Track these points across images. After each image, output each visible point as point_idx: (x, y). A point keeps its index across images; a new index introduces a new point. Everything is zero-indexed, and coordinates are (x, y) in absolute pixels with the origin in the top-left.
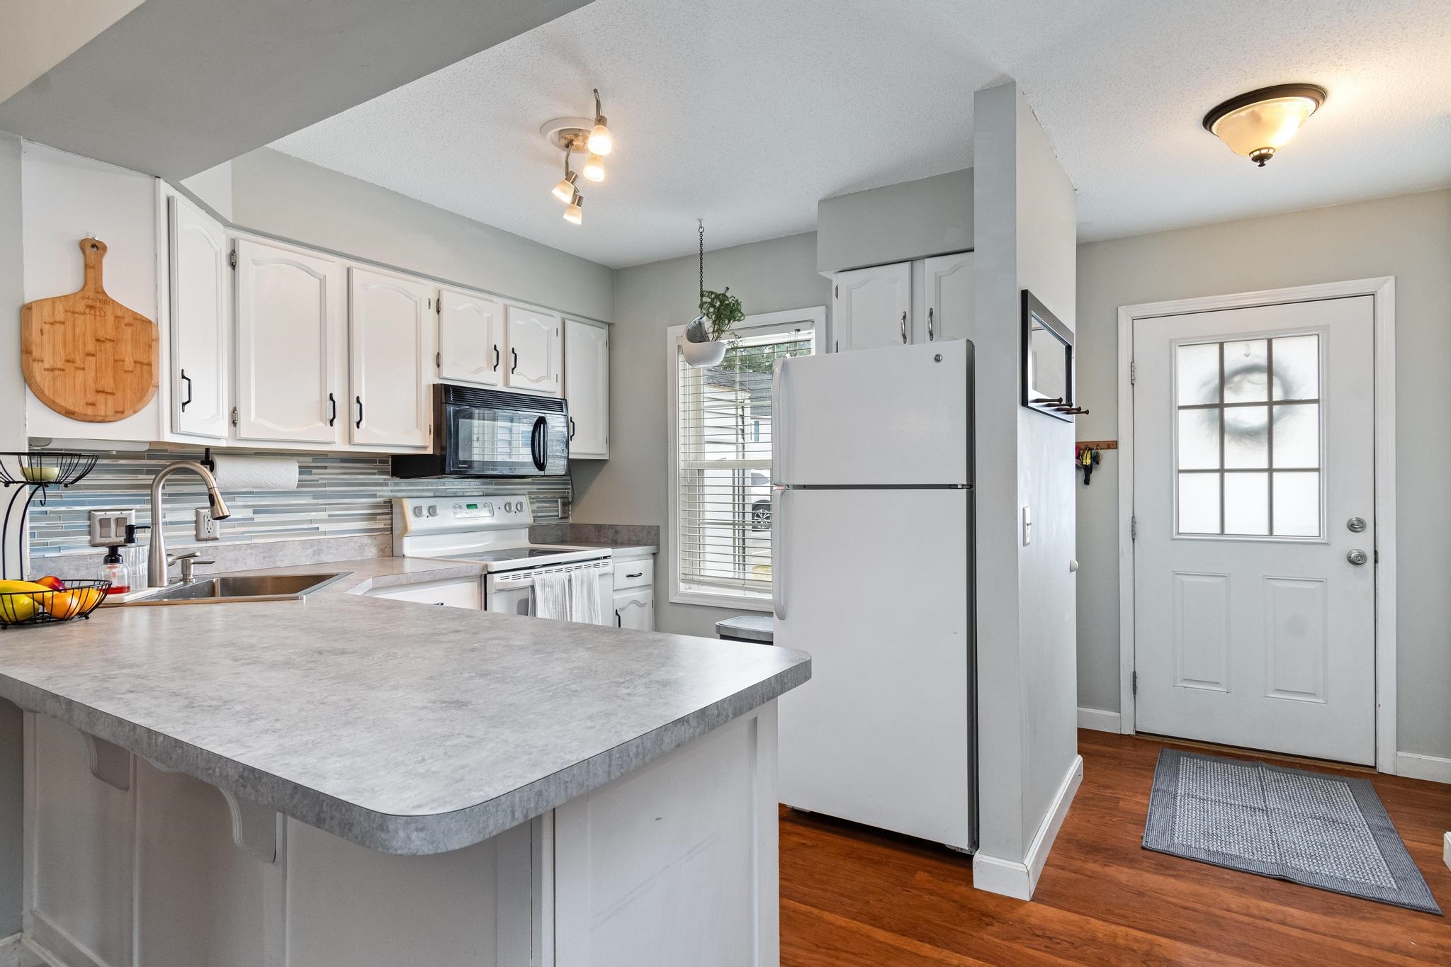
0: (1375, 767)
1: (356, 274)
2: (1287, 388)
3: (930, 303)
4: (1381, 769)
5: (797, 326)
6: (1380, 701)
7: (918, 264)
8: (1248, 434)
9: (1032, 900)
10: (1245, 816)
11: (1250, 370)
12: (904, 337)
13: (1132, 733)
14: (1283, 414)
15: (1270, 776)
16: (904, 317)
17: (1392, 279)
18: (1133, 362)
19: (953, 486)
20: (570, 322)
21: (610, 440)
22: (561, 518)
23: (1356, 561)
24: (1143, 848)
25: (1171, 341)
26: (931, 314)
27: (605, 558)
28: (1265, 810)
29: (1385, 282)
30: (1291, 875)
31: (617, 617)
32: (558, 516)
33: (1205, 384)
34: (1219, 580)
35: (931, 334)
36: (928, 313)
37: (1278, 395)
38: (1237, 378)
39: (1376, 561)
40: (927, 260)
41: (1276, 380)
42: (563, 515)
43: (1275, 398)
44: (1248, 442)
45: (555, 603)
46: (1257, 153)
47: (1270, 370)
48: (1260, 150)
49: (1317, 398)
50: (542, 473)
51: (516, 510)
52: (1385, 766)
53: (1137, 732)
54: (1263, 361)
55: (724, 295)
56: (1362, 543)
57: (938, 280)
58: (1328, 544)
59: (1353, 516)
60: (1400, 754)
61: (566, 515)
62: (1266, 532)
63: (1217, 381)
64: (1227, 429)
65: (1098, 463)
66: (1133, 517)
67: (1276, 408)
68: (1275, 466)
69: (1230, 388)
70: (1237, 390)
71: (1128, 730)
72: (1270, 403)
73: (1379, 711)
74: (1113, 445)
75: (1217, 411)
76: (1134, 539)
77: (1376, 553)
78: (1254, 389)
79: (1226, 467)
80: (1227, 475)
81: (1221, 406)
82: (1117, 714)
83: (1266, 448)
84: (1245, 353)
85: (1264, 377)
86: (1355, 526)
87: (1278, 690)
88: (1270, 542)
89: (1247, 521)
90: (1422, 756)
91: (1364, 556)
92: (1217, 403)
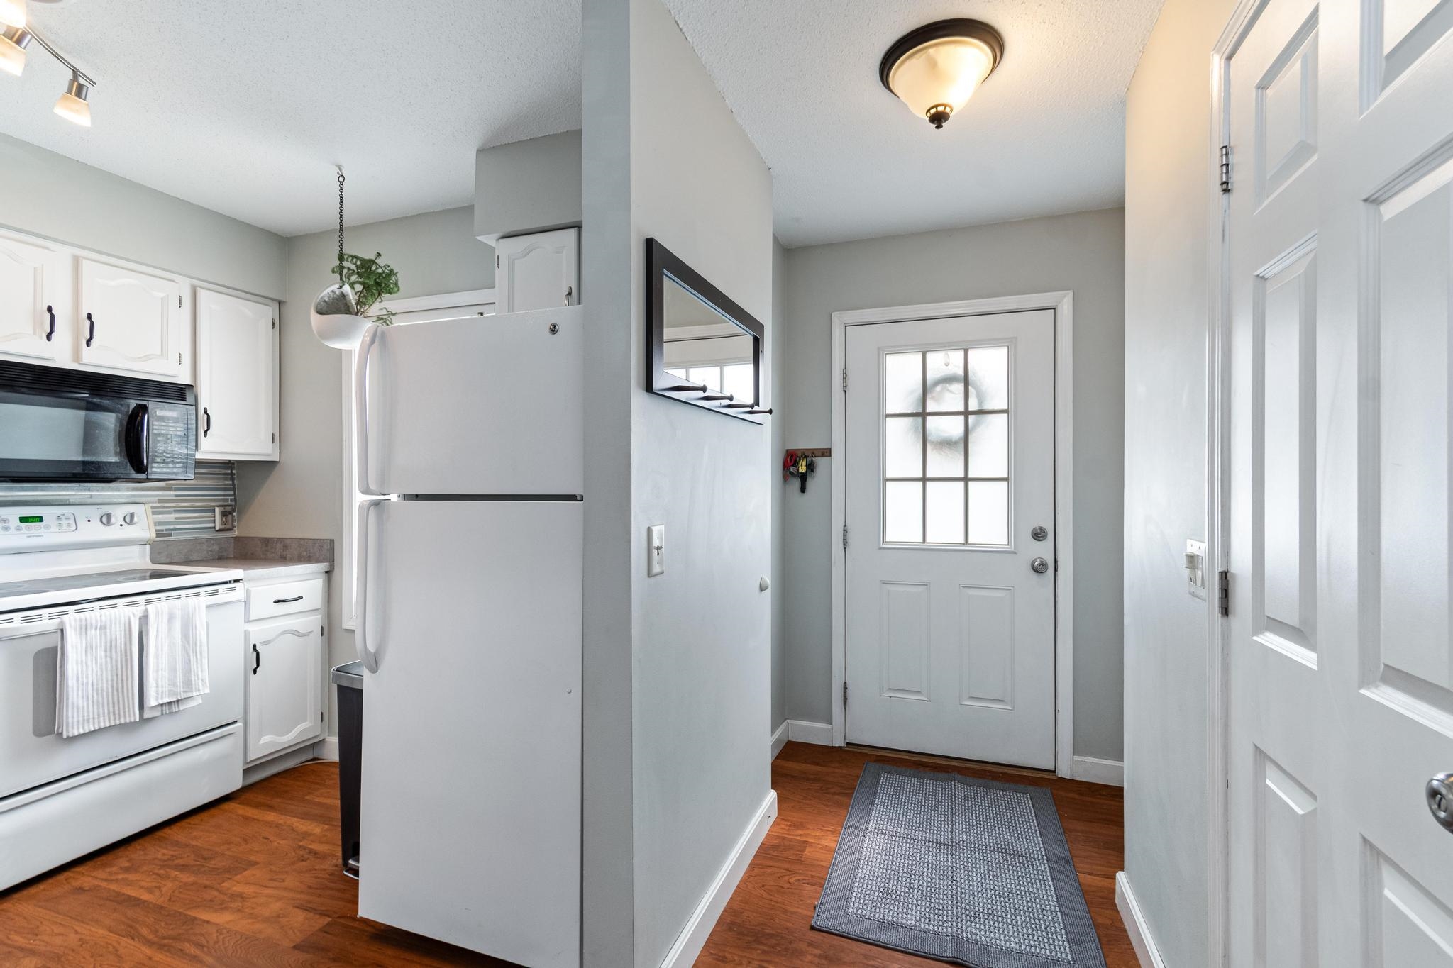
0: (1055, 772)
2: (981, 400)
4: (1060, 773)
6: (1059, 707)
8: (947, 443)
11: (949, 380)
13: (842, 744)
14: (977, 424)
15: (963, 791)
17: (1070, 293)
18: (845, 369)
20: (202, 290)
21: (280, 436)
22: (219, 530)
23: (1039, 569)
24: (812, 928)
25: (879, 349)
27: (236, 581)
28: (950, 845)
29: (1065, 296)
31: (255, 653)
32: (214, 528)
33: (910, 392)
34: (921, 589)
37: (973, 406)
38: (938, 388)
39: (1056, 570)
41: (971, 391)
42: (223, 527)
43: (971, 408)
44: (945, 451)
45: (110, 648)
46: (933, 111)
47: (966, 380)
48: (936, 106)
49: (1006, 408)
50: (142, 476)
51: (123, 523)
52: (1064, 771)
53: (847, 744)
54: (960, 371)
55: (373, 262)
56: (1043, 551)
58: (1014, 553)
59: (1038, 524)
60: (1076, 758)
61: (228, 526)
62: (963, 541)
63: (920, 391)
64: (929, 438)
65: (812, 471)
66: (845, 526)
67: (971, 418)
68: (970, 475)
69: (933, 398)
70: (937, 400)
71: (839, 742)
72: (966, 413)
73: (1059, 716)
74: (827, 453)
75: (920, 420)
76: (845, 549)
77: (1056, 561)
78: (952, 399)
79: (928, 476)
80: (928, 484)
81: (923, 415)
82: (830, 726)
83: (962, 458)
84: (944, 363)
85: (961, 387)
86: (1039, 535)
87: (972, 698)
88: (965, 551)
89: (945, 531)
90: (1096, 760)
91: (1045, 564)
92: (921, 411)
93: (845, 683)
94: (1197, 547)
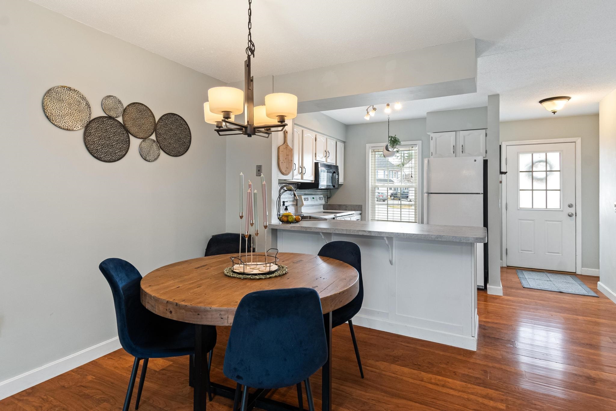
0: (576, 273)
1: (304, 132)
2: (551, 167)
3: (462, 143)
4: (577, 273)
5: (412, 146)
6: (577, 254)
7: (458, 133)
8: (540, 180)
9: (503, 296)
10: (546, 282)
11: (540, 161)
12: (454, 152)
14: (550, 174)
15: (548, 273)
16: (454, 147)
18: (506, 158)
19: (479, 194)
21: (344, 178)
23: (570, 215)
24: (524, 287)
25: (518, 153)
26: (462, 146)
28: (550, 281)
29: (579, 139)
30: (562, 291)
33: (528, 165)
34: (532, 221)
35: (462, 152)
36: (461, 146)
38: (536, 164)
39: (576, 216)
40: (461, 131)
41: (548, 165)
43: (548, 170)
44: (539, 182)
47: (546, 162)
48: (554, 110)
49: (559, 170)
50: (334, 188)
52: (579, 272)
53: (508, 266)
54: (544, 159)
55: (395, 137)
56: (572, 210)
57: (464, 137)
58: (562, 211)
59: (570, 203)
60: (582, 268)
61: (327, 201)
62: (545, 208)
63: (531, 164)
64: (534, 178)
66: (506, 203)
67: (548, 172)
69: (535, 167)
70: (537, 167)
71: (505, 265)
72: (546, 171)
73: (577, 257)
74: (500, 182)
75: (531, 173)
76: (506, 209)
77: (576, 213)
78: (542, 167)
79: (533, 189)
80: (534, 191)
82: (502, 261)
83: (545, 184)
84: (539, 157)
85: (545, 164)
86: (570, 206)
87: (549, 252)
88: (547, 211)
89: (540, 204)
90: (588, 269)
91: (573, 214)
92: (531, 170)
93: (507, 249)
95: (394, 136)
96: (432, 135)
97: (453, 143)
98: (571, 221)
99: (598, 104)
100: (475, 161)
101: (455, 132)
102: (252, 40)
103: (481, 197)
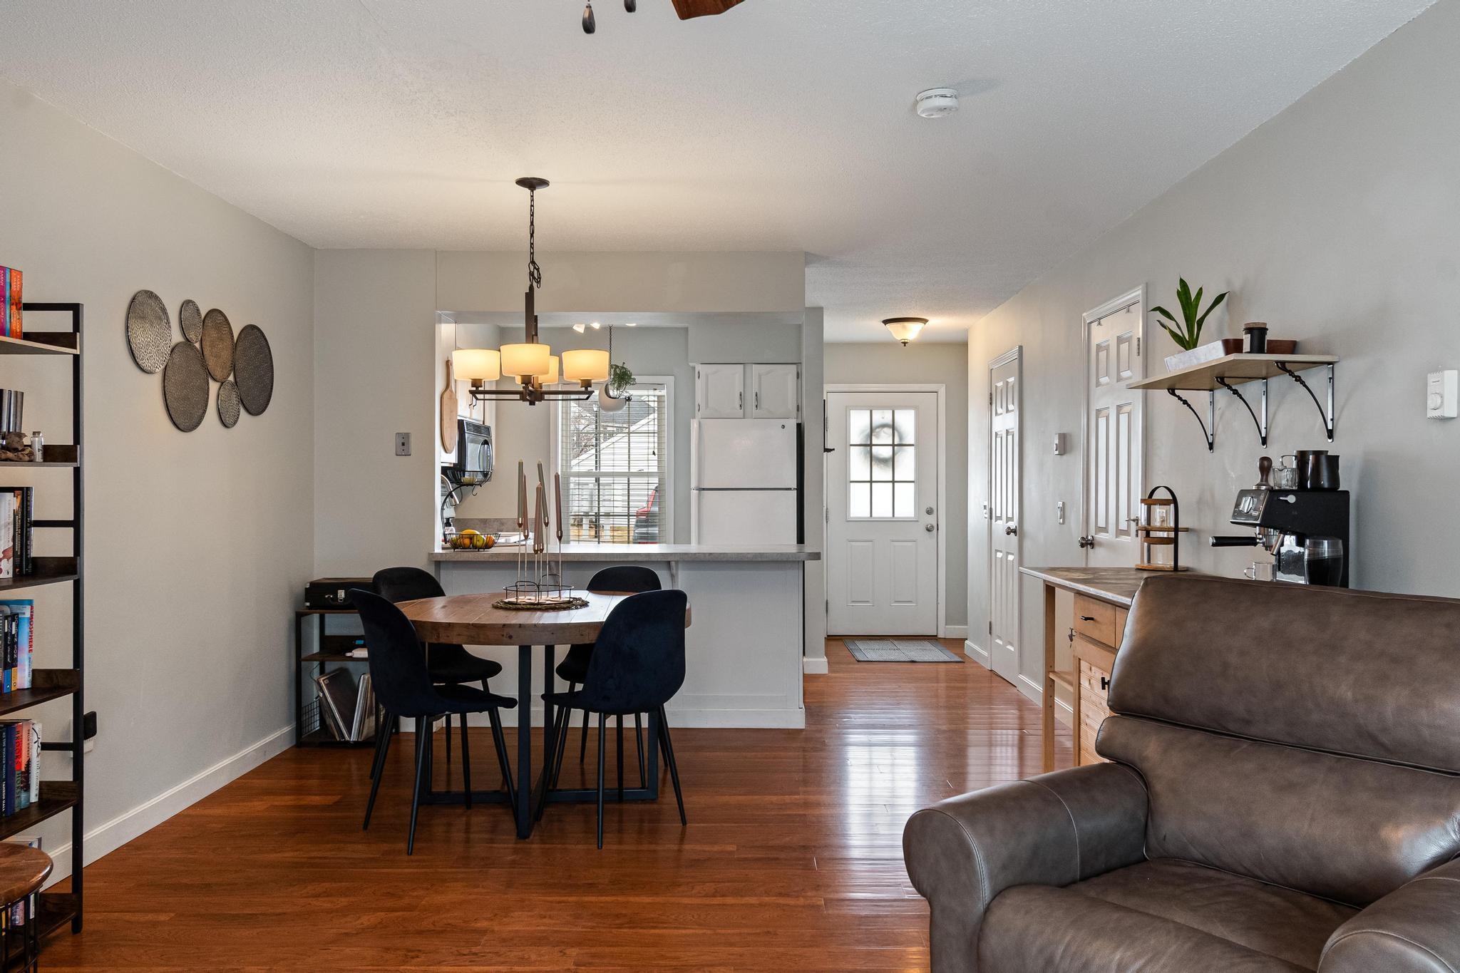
0: (936, 636)
2: (901, 438)
3: (755, 389)
5: (655, 387)
6: (939, 601)
7: (748, 367)
8: (883, 461)
9: (829, 673)
10: (892, 651)
11: (884, 426)
12: (741, 407)
14: (899, 451)
15: (895, 640)
16: (741, 395)
17: (944, 384)
19: (790, 489)
23: (929, 530)
24: (857, 660)
25: (846, 407)
26: (756, 395)
28: (898, 649)
29: (942, 386)
30: (914, 660)
33: (863, 432)
34: (870, 544)
35: (757, 407)
36: (754, 395)
38: (877, 430)
39: (938, 530)
40: (754, 365)
41: (896, 433)
43: (896, 442)
44: (882, 465)
47: (893, 427)
48: (904, 340)
49: (914, 444)
52: (941, 635)
53: (829, 635)
54: (890, 421)
55: (623, 367)
56: (931, 520)
57: (760, 376)
58: (918, 521)
59: (929, 505)
60: (946, 628)
62: (891, 515)
63: (869, 430)
64: (873, 458)
66: (827, 509)
67: (896, 447)
68: (895, 480)
69: (876, 436)
70: (878, 437)
72: (893, 445)
73: (939, 605)
75: (869, 448)
76: (827, 522)
77: (937, 524)
78: (886, 436)
79: (873, 480)
80: (873, 484)
81: (871, 445)
83: (891, 469)
84: (882, 417)
85: (891, 430)
86: (929, 512)
87: (896, 601)
88: (893, 521)
89: (882, 510)
90: (955, 627)
91: (933, 527)
92: (869, 443)
93: (827, 600)
94: (986, 503)
95: (620, 365)
96: (699, 368)
97: (738, 388)
98: (929, 540)
99: (966, 331)
100: (783, 427)
101: (742, 365)
102: (535, 260)
103: (793, 495)
